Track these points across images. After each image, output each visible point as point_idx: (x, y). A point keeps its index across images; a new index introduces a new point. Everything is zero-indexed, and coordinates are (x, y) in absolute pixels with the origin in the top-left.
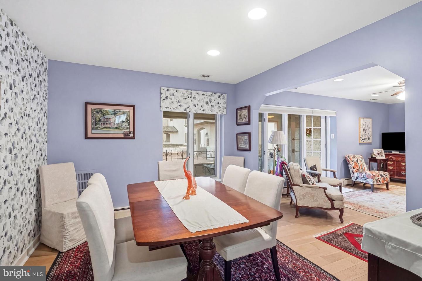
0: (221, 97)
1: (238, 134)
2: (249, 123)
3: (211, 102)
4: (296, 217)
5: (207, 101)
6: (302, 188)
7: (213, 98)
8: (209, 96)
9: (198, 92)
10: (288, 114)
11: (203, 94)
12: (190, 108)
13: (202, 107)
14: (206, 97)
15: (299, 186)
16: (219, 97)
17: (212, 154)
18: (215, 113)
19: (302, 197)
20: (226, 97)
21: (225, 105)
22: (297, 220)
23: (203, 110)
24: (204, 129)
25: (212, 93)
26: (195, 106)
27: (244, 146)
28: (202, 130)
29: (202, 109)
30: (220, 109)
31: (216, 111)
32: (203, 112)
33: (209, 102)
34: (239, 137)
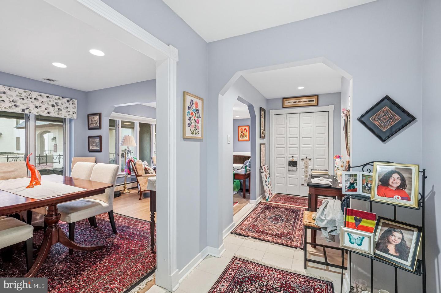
0: (71, 102)
1: (89, 137)
2: (100, 128)
3: (57, 106)
4: (140, 199)
5: (53, 104)
6: (144, 177)
7: (60, 102)
8: (56, 99)
9: (41, 94)
10: (140, 123)
11: (48, 97)
12: (30, 109)
13: (46, 109)
14: (51, 99)
15: (142, 176)
16: (68, 101)
17: (61, 158)
18: (63, 117)
19: (144, 184)
20: (76, 102)
21: (75, 110)
22: (140, 201)
23: (48, 113)
24: (50, 132)
25: (59, 97)
26: (37, 107)
27: (95, 148)
28: (47, 134)
29: (46, 111)
30: (69, 113)
31: (63, 114)
32: (48, 115)
33: (55, 105)
34: (90, 140)
